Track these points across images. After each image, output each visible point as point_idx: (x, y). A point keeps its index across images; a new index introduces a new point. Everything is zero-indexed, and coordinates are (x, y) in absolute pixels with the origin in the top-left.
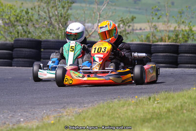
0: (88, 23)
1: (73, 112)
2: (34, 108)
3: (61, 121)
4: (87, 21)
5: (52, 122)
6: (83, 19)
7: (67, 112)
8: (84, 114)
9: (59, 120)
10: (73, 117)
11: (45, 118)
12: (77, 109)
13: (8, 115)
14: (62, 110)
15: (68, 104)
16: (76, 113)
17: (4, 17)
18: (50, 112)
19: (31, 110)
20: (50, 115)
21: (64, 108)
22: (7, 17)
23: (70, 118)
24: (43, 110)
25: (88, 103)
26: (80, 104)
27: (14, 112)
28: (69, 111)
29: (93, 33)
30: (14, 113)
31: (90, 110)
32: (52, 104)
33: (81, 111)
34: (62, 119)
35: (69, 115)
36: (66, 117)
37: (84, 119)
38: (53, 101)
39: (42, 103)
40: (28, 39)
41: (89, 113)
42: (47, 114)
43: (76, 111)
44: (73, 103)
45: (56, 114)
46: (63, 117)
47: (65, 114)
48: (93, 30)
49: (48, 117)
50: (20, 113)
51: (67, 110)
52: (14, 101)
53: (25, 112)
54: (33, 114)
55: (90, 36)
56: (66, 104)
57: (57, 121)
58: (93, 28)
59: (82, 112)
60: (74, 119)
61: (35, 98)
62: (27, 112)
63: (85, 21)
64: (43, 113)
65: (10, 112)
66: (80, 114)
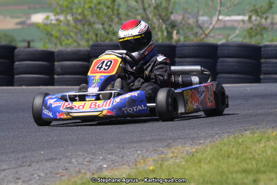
0: (203, 15)
1: (183, 152)
2: (123, 148)
3: (164, 167)
4: (201, 13)
5: (151, 168)
6: (196, 10)
7: (173, 153)
8: (199, 155)
9: (161, 165)
10: (183, 160)
11: (140, 162)
12: (187, 148)
13: (84, 159)
14: (165, 150)
15: (174, 140)
16: (187, 153)
17: (74, 11)
18: (148, 154)
19: (118, 151)
20: (147, 157)
21: (169, 146)
22: (80, 11)
23: (178, 161)
24: (137, 151)
25: (205, 138)
26: (193, 139)
27: (93, 154)
28: (176, 151)
29: (211, 31)
30: (93, 157)
31: (209, 149)
32: (150, 141)
33: (194, 150)
34: (166, 163)
35: (176, 157)
36: (172, 160)
37: (200, 162)
38: (151, 136)
39: (135, 139)
40: (112, 43)
41: (207, 153)
42: (143, 156)
43: (187, 151)
44: (182, 139)
45: (155, 157)
46: (167, 160)
47: (171, 155)
48: (211, 27)
49: (144, 160)
50: (101, 155)
51: (173, 149)
52: (92, 137)
53: (109, 154)
54: (123, 157)
55: (206, 35)
56: (171, 141)
57: (159, 166)
58: (211, 24)
59: (197, 152)
60: (184, 163)
61: (125, 132)
62: (112, 153)
63: (198, 12)
64: (136, 155)
65: (86, 155)
66: (193, 155)
